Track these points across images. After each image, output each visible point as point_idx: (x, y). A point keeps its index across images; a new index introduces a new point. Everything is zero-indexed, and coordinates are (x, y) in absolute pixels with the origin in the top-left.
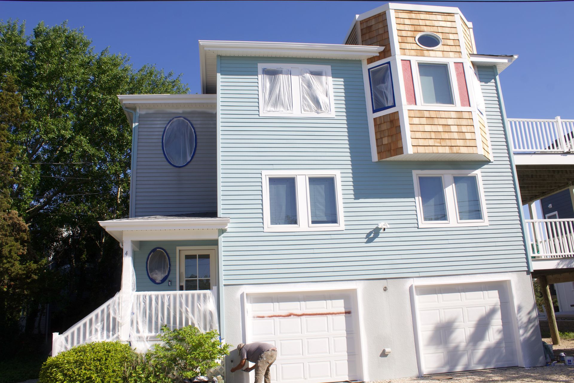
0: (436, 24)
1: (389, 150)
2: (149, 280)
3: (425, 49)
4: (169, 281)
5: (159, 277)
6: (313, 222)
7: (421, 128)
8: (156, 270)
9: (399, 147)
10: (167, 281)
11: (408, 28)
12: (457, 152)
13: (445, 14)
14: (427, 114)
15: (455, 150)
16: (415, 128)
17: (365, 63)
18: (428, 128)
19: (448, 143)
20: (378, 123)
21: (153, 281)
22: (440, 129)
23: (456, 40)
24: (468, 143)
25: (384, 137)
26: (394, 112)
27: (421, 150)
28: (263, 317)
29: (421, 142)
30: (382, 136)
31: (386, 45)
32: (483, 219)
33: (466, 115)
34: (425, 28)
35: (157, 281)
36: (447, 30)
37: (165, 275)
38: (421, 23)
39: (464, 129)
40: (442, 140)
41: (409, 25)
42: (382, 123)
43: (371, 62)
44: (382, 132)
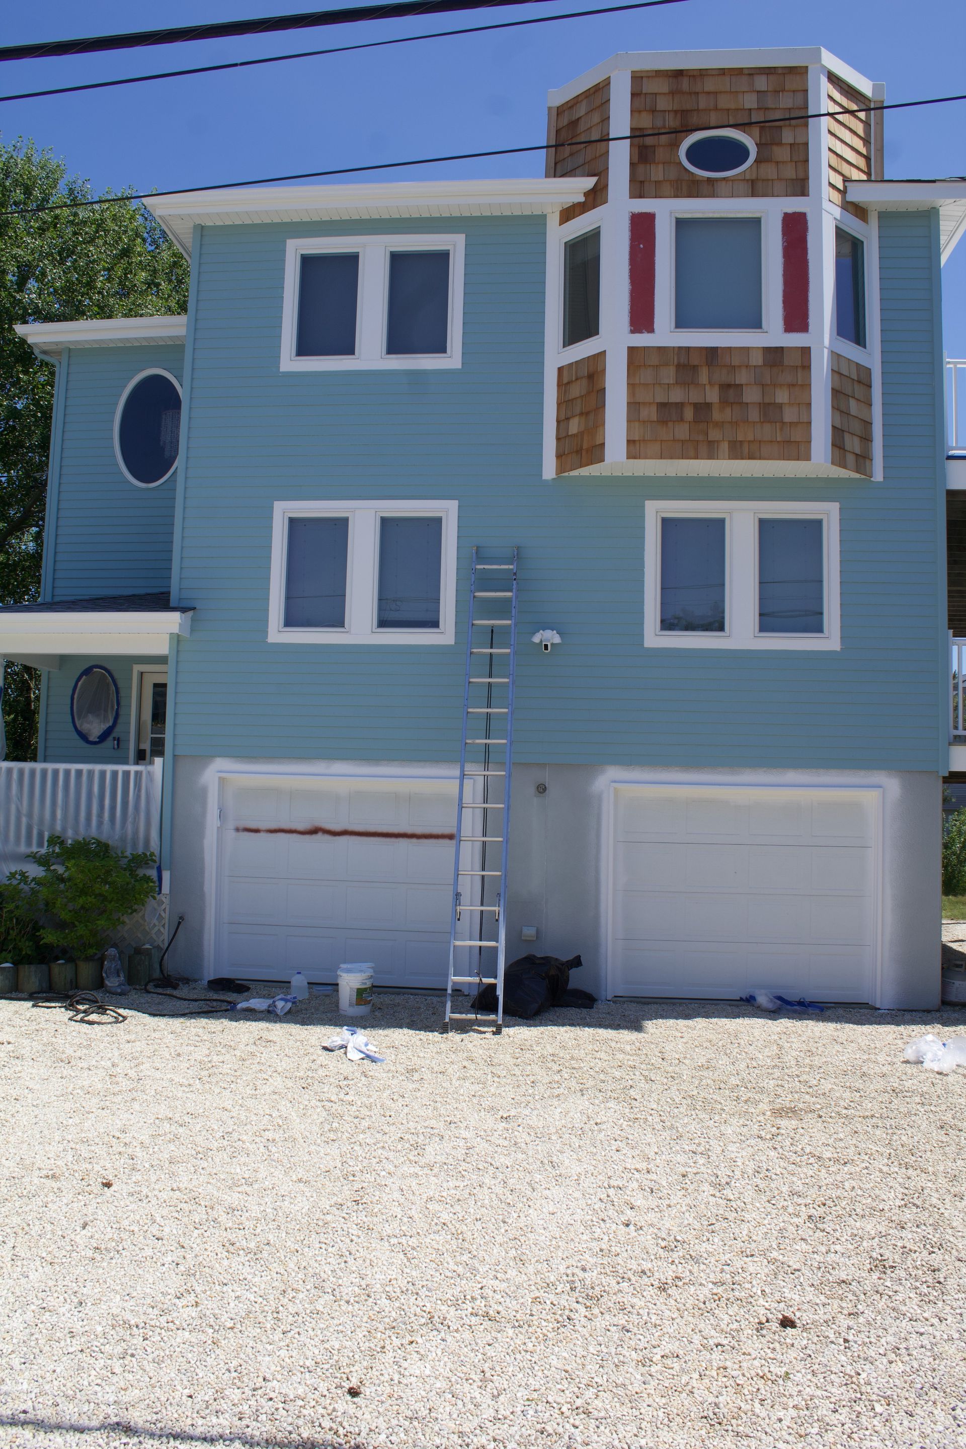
0: (750, 101)
1: (579, 451)
2: (75, 734)
3: (703, 179)
4: (114, 739)
5: (95, 728)
6: (381, 624)
7: (659, 395)
8: (90, 716)
9: (598, 443)
10: (111, 738)
13: (780, 71)
14: (680, 359)
16: (644, 395)
17: (553, 220)
19: (730, 432)
20: (565, 381)
21: (83, 737)
22: (712, 396)
24: (788, 433)
25: (573, 416)
26: (598, 354)
27: (650, 451)
28: (257, 831)
29: (654, 431)
30: (570, 413)
31: (601, 174)
32: (827, 633)
33: (791, 359)
34: (713, 118)
35: (91, 739)
37: (108, 726)
38: (703, 102)
39: (782, 396)
40: (711, 424)
41: (669, 111)
42: (572, 382)
43: (568, 219)
44: (570, 404)
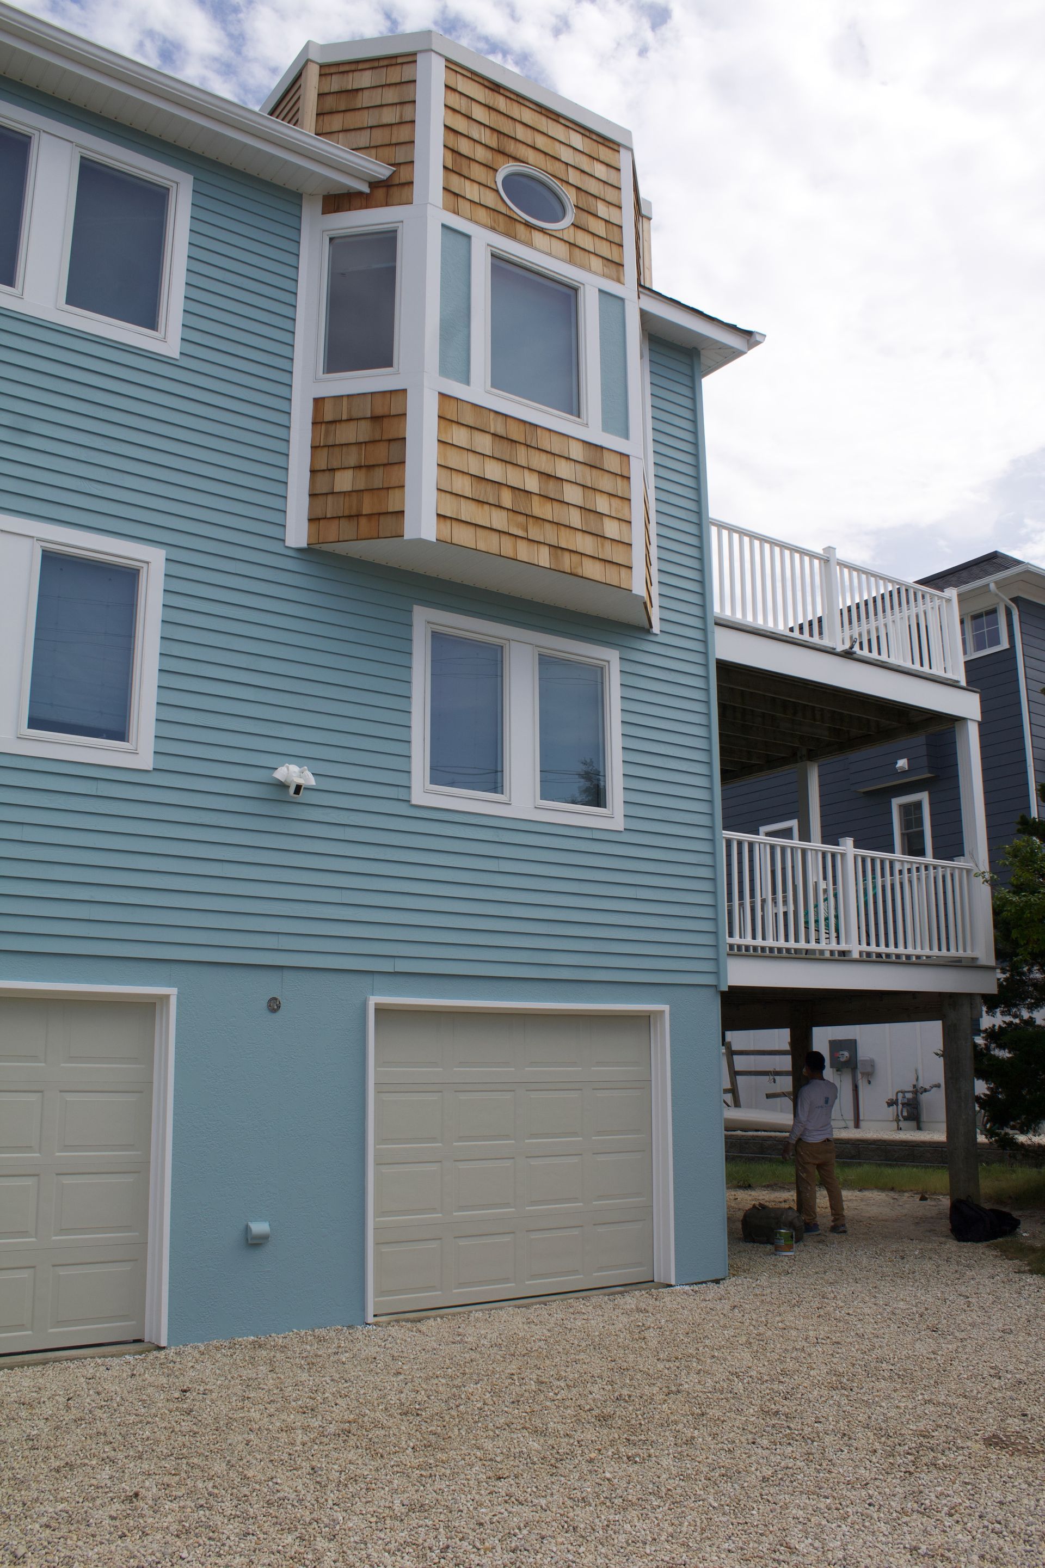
0: (566, 155)
1: (353, 517)
3: (519, 219)
6: (34, 723)
7: (474, 464)
9: (390, 510)
11: (480, 134)
12: (574, 571)
13: (594, 137)
14: (497, 426)
15: (567, 562)
16: (455, 460)
17: (311, 202)
18: (494, 471)
19: (550, 534)
20: (328, 417)
22: (532, 483)
23: (615, 227)
24: (609, 552)
25: (343, 468)
26: (391, 392)
27: (463, 536)
29: (468, 511)
30: (335, 464)
31: (400, 164)
32: (611, 808)
33: (612, 463)
34: (531, 155)
36: (593, 187)
38: (521, 133)
39: (602, 504)
40: (531, 520)
41: (485, 125)
42: (340, 421)
43: (337, 209)
44: (337, 450)
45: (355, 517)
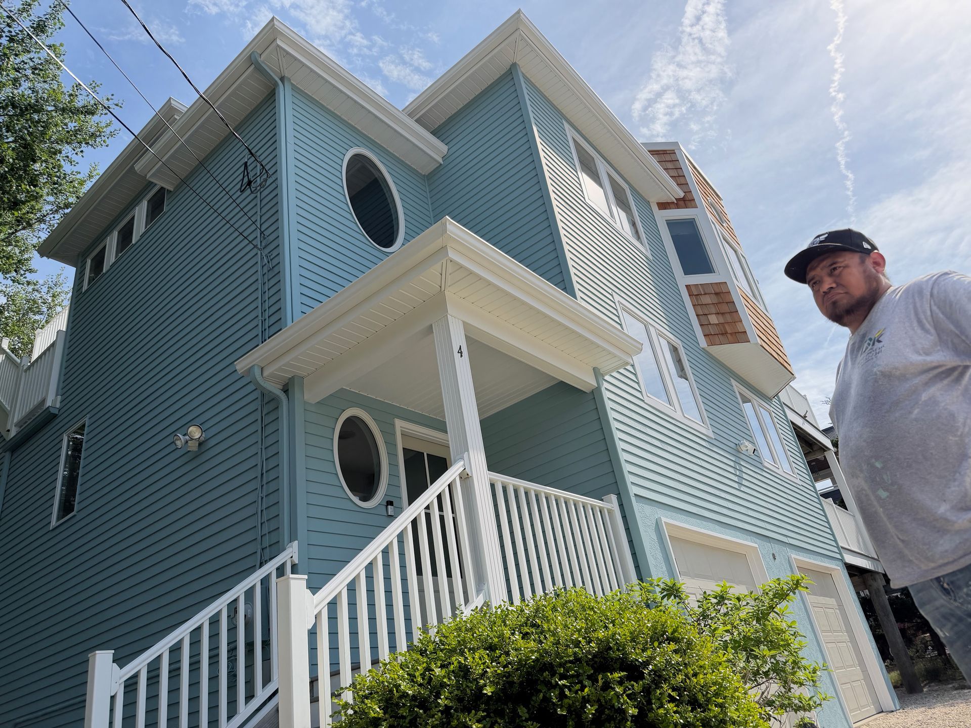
4: (388, 503)
9: (740, 331)
10: (383, 501)
17: (655, 206)
19: (775, 348)
20: (695, 293)
25: (710, 314)
26: (719, 283)
30: (706, 312)
31: (687, 192)
32: (796, 475)
36: (723, 212)
39: (776, 339)
42: (701, 295)
43: (665, 209)
44: (704, 306)
45: (724, 334)
